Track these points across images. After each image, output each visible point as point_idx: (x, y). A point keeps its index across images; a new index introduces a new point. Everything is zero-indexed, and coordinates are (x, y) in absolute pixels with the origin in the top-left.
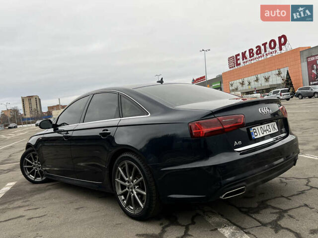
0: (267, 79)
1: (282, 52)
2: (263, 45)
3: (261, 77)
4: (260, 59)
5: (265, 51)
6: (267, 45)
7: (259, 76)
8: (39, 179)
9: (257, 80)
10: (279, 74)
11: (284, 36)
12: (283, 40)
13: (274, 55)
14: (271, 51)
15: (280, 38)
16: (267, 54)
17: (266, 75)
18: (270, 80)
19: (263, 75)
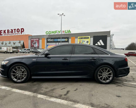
0: (14, 44)
1: (22, 34)
2: (14, 29)
3: (12, 42)
4: (12, 35)
5: (15, 32)
6: (16, 30)
7: (11, 42)
8: (19, 81)
9: (10, 43)
10: (20, 42)
11: (23, 29)
12: (22, 30)
13: (18, 35)
14: (17, 33)
15: (21, 29)
16: (15, 34)
17: (14, 42)
18: (16, 44)
19: (13, 41)
